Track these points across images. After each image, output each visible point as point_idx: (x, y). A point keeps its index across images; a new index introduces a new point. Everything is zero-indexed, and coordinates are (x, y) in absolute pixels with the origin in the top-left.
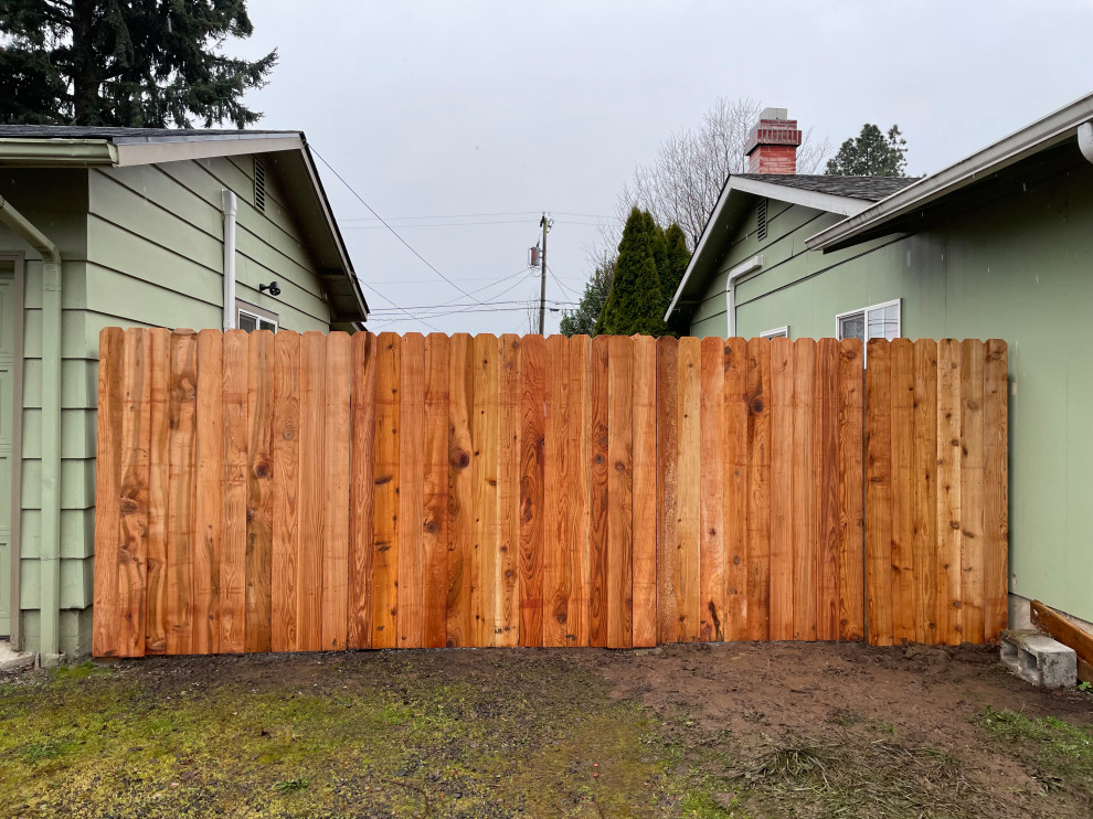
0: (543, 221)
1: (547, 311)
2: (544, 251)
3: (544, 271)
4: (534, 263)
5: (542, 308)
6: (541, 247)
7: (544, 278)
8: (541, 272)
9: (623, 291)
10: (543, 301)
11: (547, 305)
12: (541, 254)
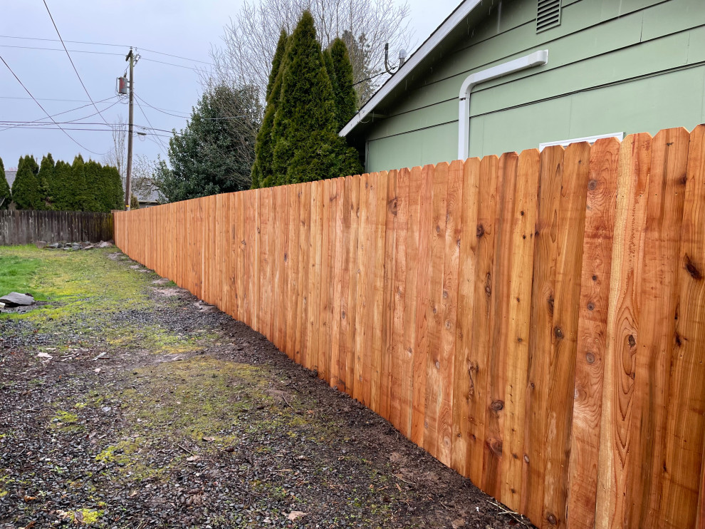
0: (130, 55)
1: (134, 134)
2: (131, 82)
3: (131, 100)
4: (122, 92)
5: (131, 131)
6: (128, 77)
7: (131, 106)
8: (128, 100)
9: (296, 100)
10: (131, 125)
11: (134, 129)
12: (128, 84)
